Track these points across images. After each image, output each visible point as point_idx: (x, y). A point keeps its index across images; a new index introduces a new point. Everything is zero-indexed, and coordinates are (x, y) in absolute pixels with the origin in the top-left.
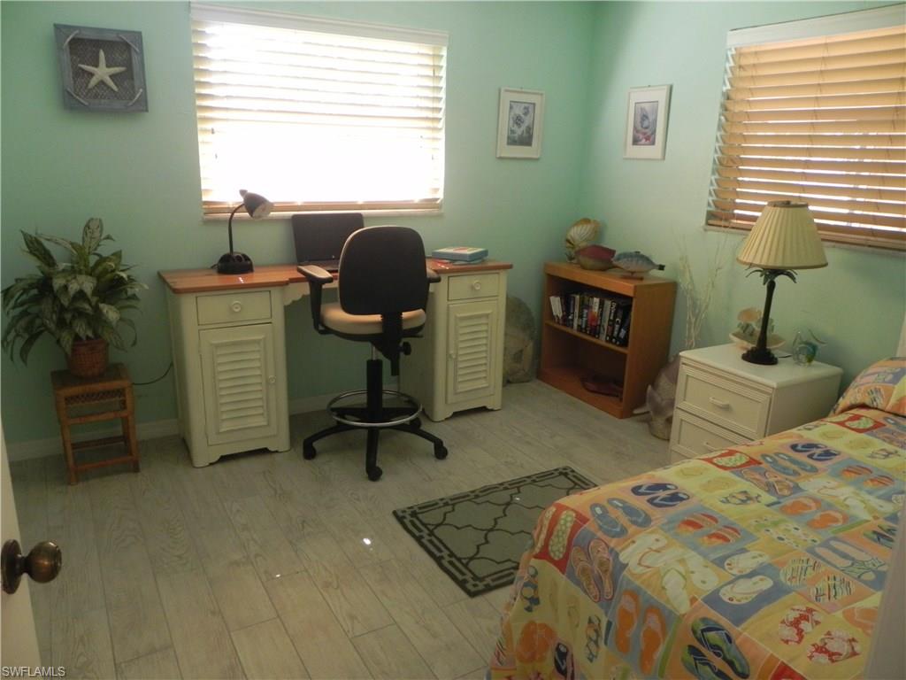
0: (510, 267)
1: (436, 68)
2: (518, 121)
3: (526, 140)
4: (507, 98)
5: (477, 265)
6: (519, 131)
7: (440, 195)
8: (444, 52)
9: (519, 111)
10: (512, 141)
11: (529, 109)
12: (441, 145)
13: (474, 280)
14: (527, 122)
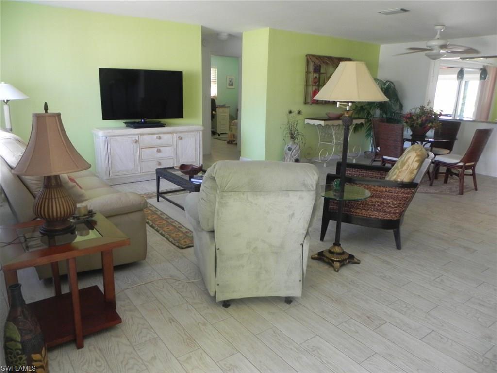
0: (229, 107)
1: (215, 72)
2: (230, 81)
3: (232, 85)
4: (228, 77)
5: (223, 106)
6: (231, 83)
7: (216, 95)
8: (217, 70)
9: (230, 79)
10: (229, 85)
11: (232, 79)
12: (217, 86)
13: (223, 109)
14: (232, 81)
